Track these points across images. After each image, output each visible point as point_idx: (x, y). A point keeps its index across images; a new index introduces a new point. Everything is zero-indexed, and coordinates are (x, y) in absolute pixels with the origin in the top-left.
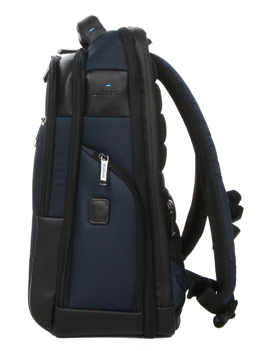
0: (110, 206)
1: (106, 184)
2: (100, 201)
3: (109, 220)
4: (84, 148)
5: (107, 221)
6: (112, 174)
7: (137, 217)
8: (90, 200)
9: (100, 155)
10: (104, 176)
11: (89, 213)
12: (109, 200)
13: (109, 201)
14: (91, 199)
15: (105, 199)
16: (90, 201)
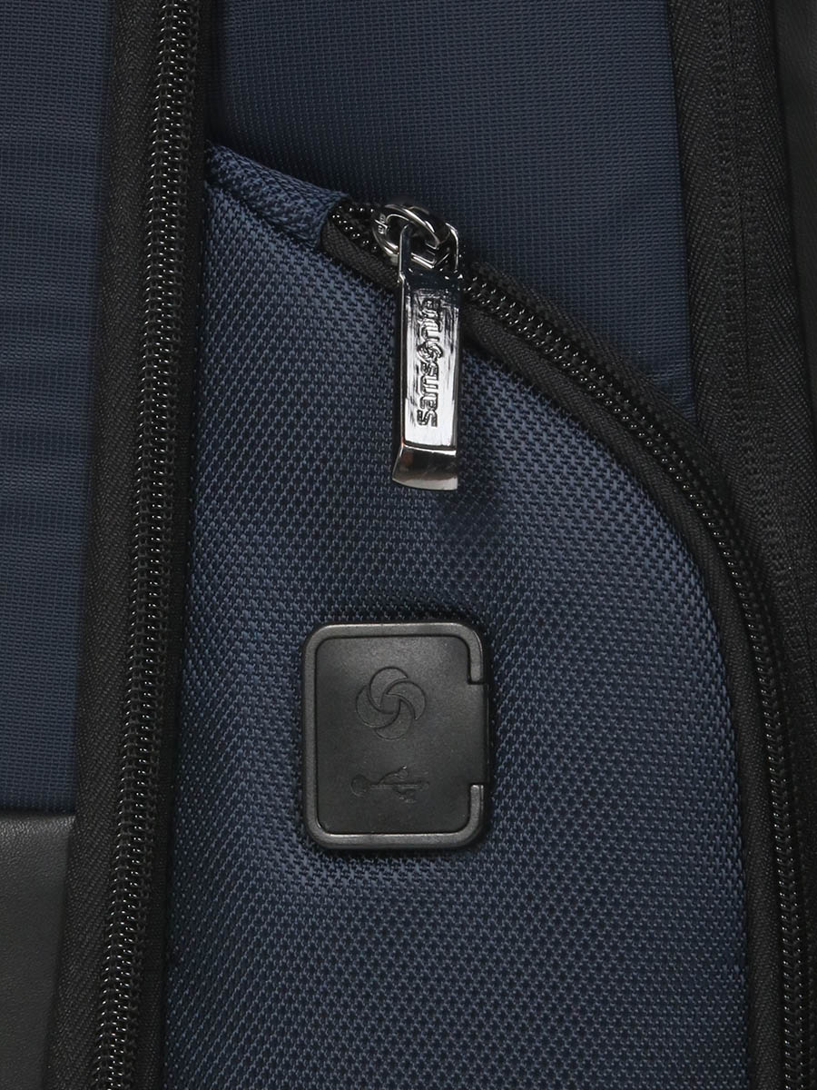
0: (489, 680)
1: (451, 484)
2: (397, 642)
3: (488, 807)
4: (235, 165)
5: (474, 820)
6: (500, 390)
7: (739, 775)
8: (309, 635)
9: (382, 224)
10: (435, 407)
11: (303, 754)
12: (480, 630)
13: (486, 642)
14: (317, 626)
15: (449, 618)
16: (310, 654)
